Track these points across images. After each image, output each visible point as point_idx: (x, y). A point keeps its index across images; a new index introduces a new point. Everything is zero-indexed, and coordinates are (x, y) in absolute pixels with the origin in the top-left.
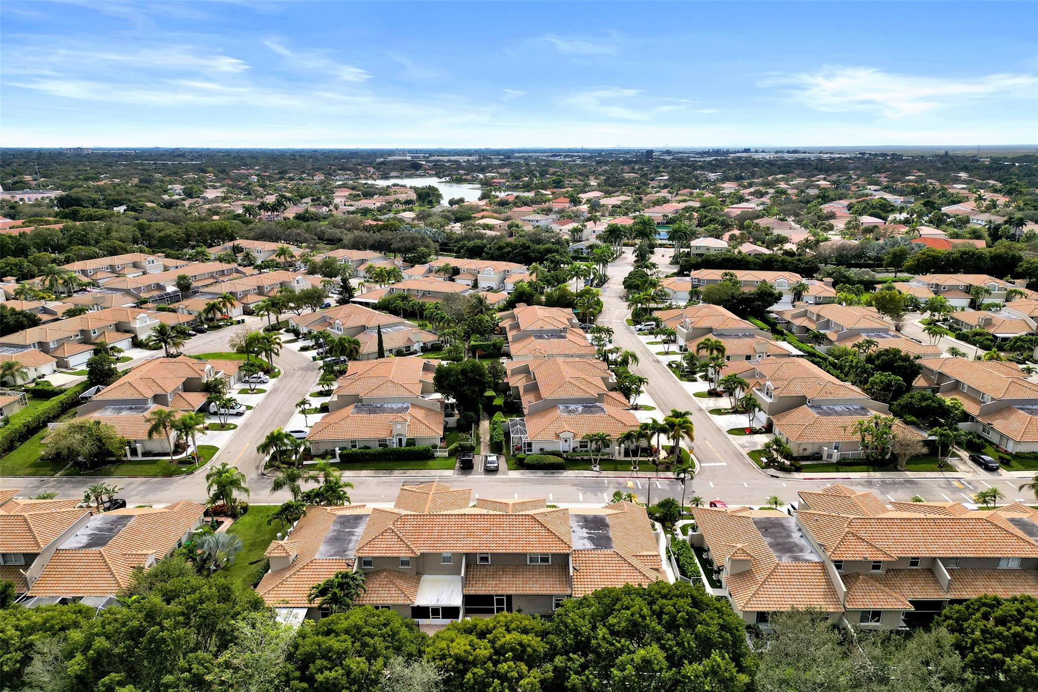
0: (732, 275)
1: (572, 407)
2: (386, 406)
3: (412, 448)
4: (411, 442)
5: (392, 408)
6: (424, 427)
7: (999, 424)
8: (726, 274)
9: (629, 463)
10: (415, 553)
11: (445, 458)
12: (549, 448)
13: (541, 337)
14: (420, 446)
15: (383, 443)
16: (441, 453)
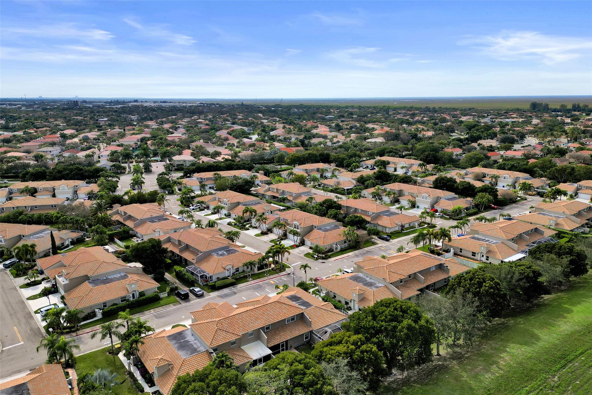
0: (218, 174)
1: (220, 253)
2: (109, 277)
3: (144, 297)
4: (142, 294)
5: (116, 278)
6: (146, 283)
7: (380, 222)
8: (215, 174)
9: (264, 272)
10: (240, 335)
11: (166, 297)
12: (221, 276)
13: (153, 222)
14: (149, 294)
15: (123, 299)
16: (163, 295)
